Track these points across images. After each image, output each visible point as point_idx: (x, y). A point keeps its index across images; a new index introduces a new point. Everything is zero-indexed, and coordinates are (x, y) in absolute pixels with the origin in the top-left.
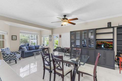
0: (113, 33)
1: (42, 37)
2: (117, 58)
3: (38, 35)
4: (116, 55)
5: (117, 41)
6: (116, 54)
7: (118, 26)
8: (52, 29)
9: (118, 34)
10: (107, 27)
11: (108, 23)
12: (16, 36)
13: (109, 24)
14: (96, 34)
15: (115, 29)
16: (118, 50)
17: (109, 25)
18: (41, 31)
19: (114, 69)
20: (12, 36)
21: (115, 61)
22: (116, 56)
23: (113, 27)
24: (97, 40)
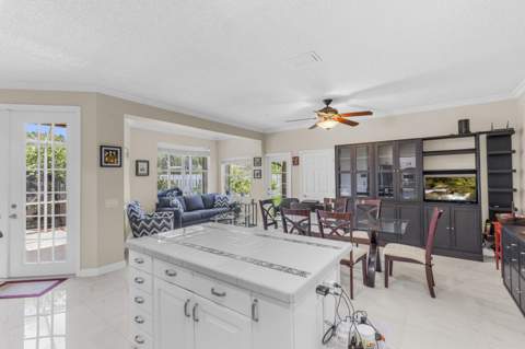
0: (476, 151)
1: (223, 162)
2: (489, 227)
3: (209, 158)
4: (488, 218)
5: (489, 175)
6: (485, 215)
7: (489, 129)
8: (264, 137)
9: (489, 156)
10: (456, 132)
11: (460, 122)
12: (148, 162)
13: (464, 124)
14: (423, 155)
15: (483, 138)
16: (491, 204)
17: (464, 128)
18: (217, 143)
19: (482, 261)
20: (137, 162)
21: (485, 236)
22: (487, 221)
23: (476, 135)
24: (425, 173)
